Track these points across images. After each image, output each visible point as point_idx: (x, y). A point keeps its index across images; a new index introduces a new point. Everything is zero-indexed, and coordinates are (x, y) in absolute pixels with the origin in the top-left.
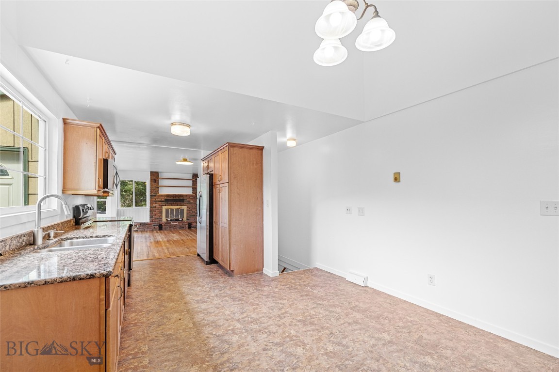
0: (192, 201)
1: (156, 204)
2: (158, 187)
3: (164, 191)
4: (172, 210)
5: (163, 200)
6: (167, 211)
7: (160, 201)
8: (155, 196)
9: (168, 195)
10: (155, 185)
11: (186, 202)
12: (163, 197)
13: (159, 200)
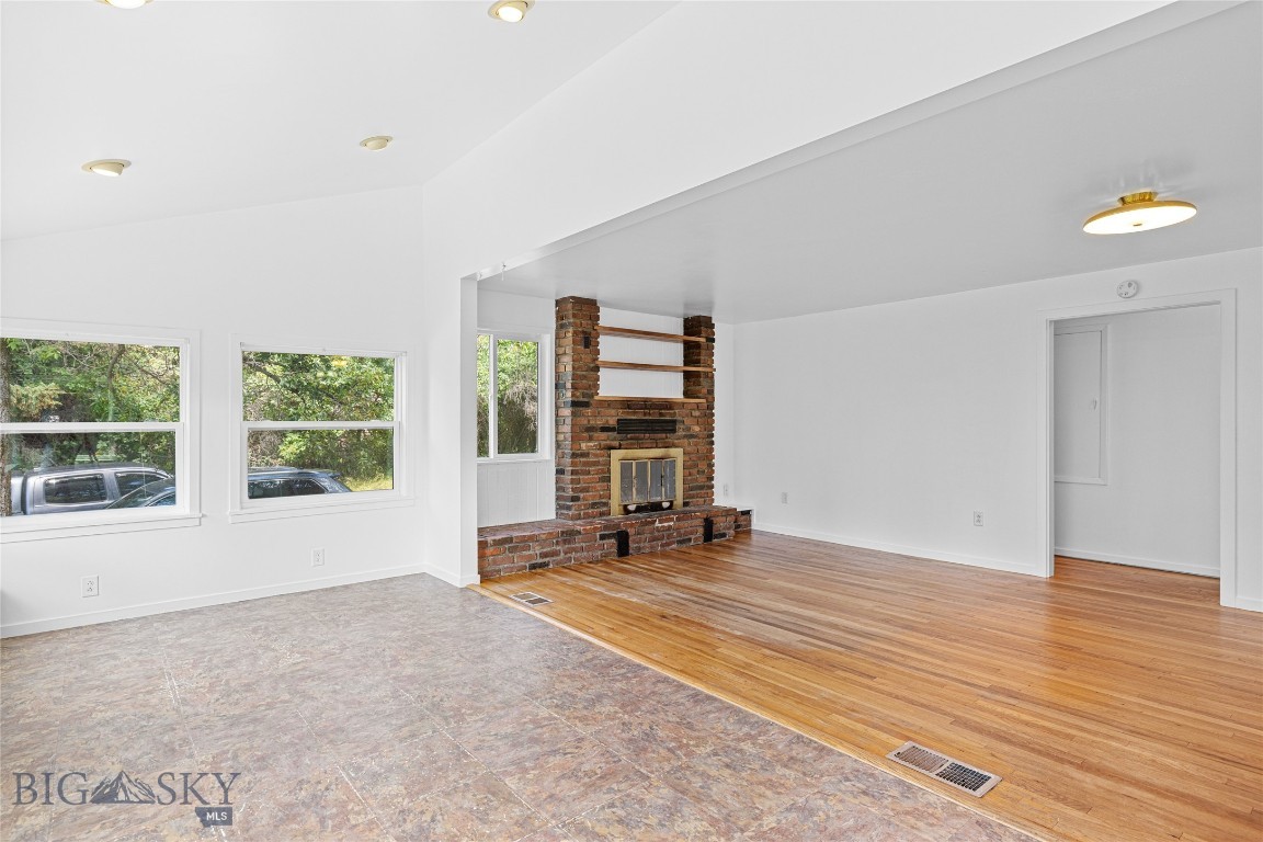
0: (697, 429)
1: (591, 439)
2: (597, 369)
3: (612, 385)
4: (642, 467)
5: (612, 422)
6: (625, 468)
7: (604, 429)
8: (586, 405)
9: (628, 404)
10: (587, 358)
11: (680, 433)
12: (613, 412)
13: (600, 422)
